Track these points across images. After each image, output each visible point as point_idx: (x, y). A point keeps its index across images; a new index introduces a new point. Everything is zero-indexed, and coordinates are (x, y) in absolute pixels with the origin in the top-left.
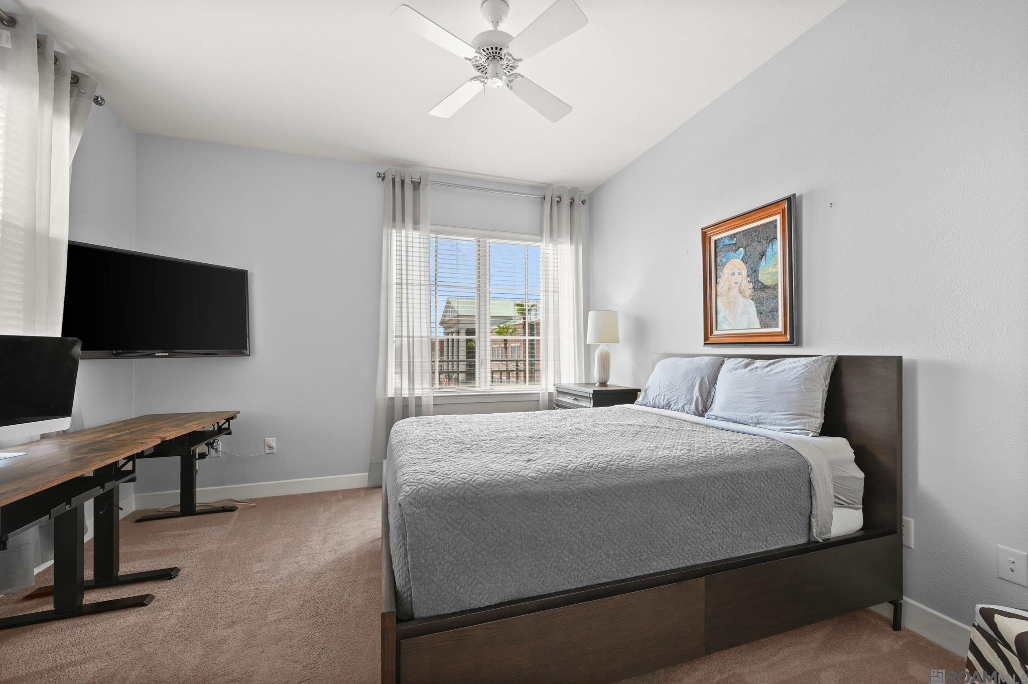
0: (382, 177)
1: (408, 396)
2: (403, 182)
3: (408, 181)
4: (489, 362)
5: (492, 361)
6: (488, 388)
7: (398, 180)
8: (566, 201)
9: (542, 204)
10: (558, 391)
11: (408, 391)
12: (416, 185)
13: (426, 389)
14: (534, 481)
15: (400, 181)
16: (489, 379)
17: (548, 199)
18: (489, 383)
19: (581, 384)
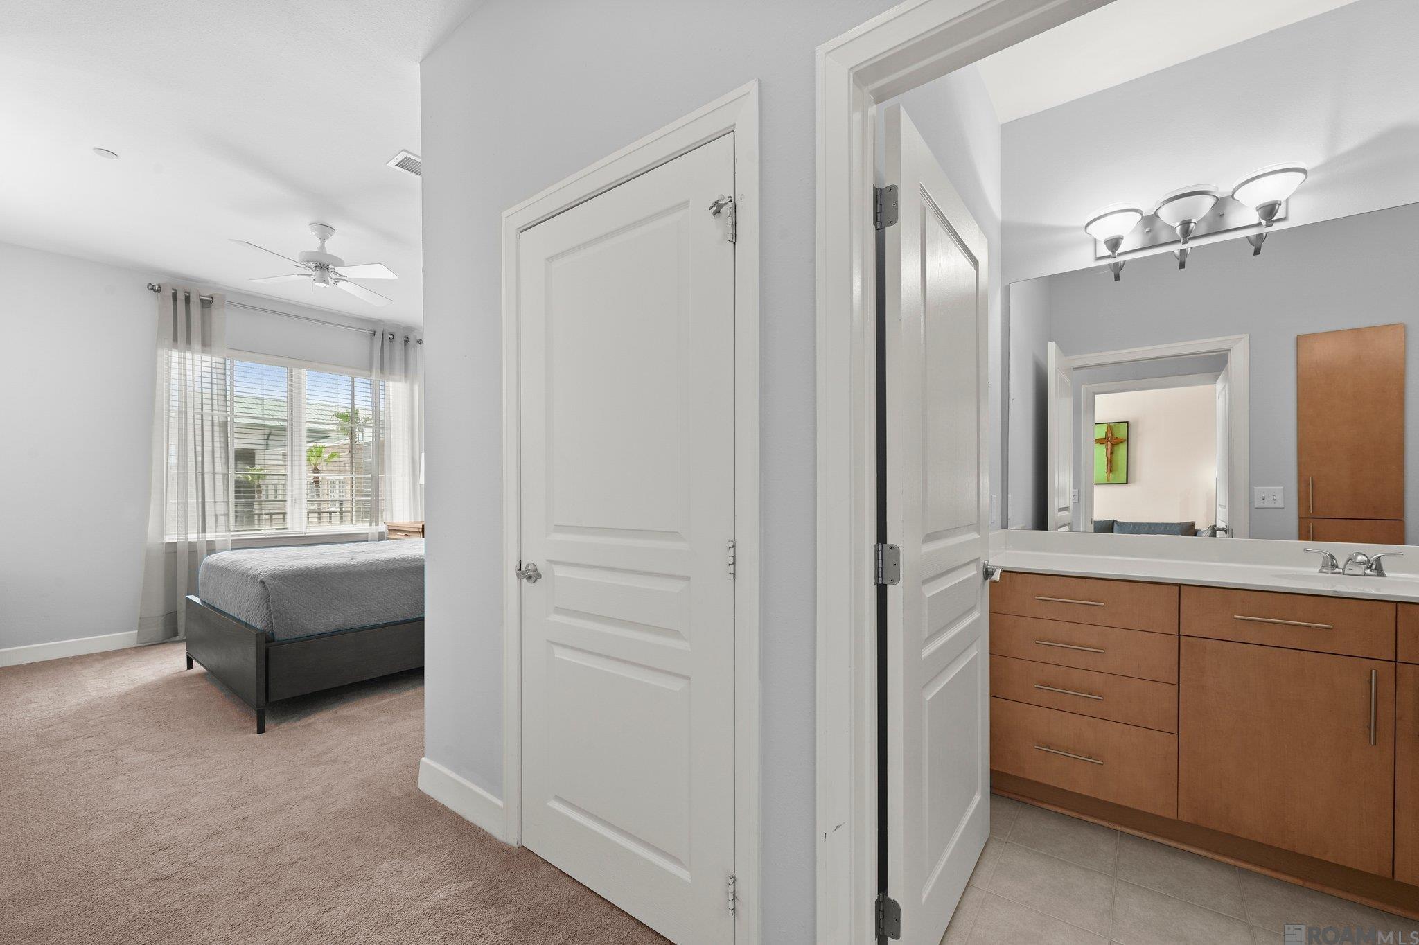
0: (157, 290)
1: (196, 540)
2: (187, 299)
3: (194, 299)
4: (305, 501)
5: (308, 501)
6: (304, 529)
7: (181, 296)
8: (399, 340)
9: (372, 339)
10: (389, 530)
11: (197, 535)
12: (206, 304)
13: (222, 532)
14: (356, 566)
15: (183, 298)
16: (305, 519)
17: (379, 335)
18: (305, 524)
19: (411, 522)
